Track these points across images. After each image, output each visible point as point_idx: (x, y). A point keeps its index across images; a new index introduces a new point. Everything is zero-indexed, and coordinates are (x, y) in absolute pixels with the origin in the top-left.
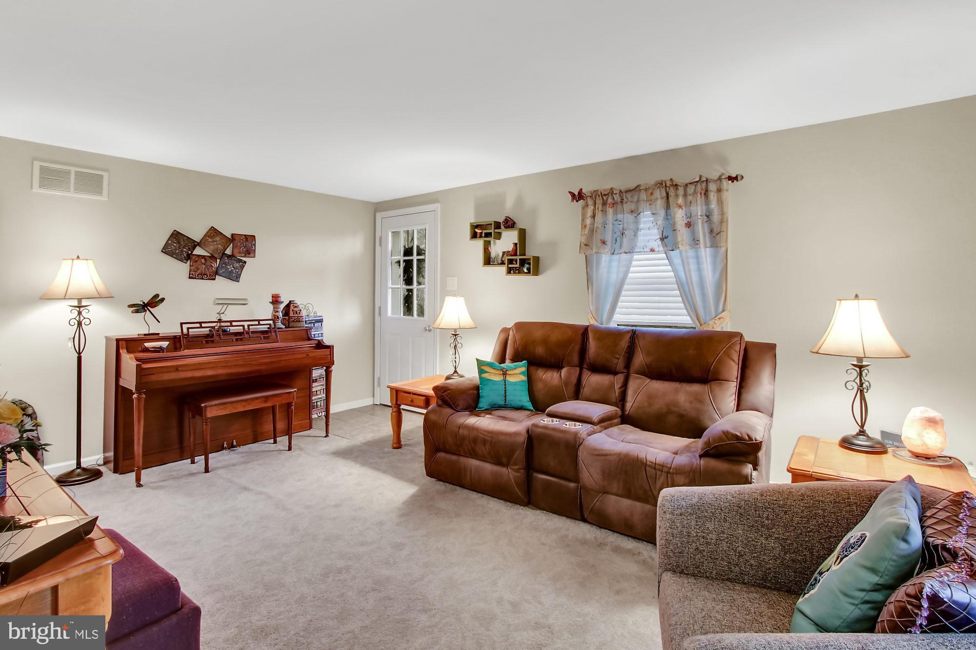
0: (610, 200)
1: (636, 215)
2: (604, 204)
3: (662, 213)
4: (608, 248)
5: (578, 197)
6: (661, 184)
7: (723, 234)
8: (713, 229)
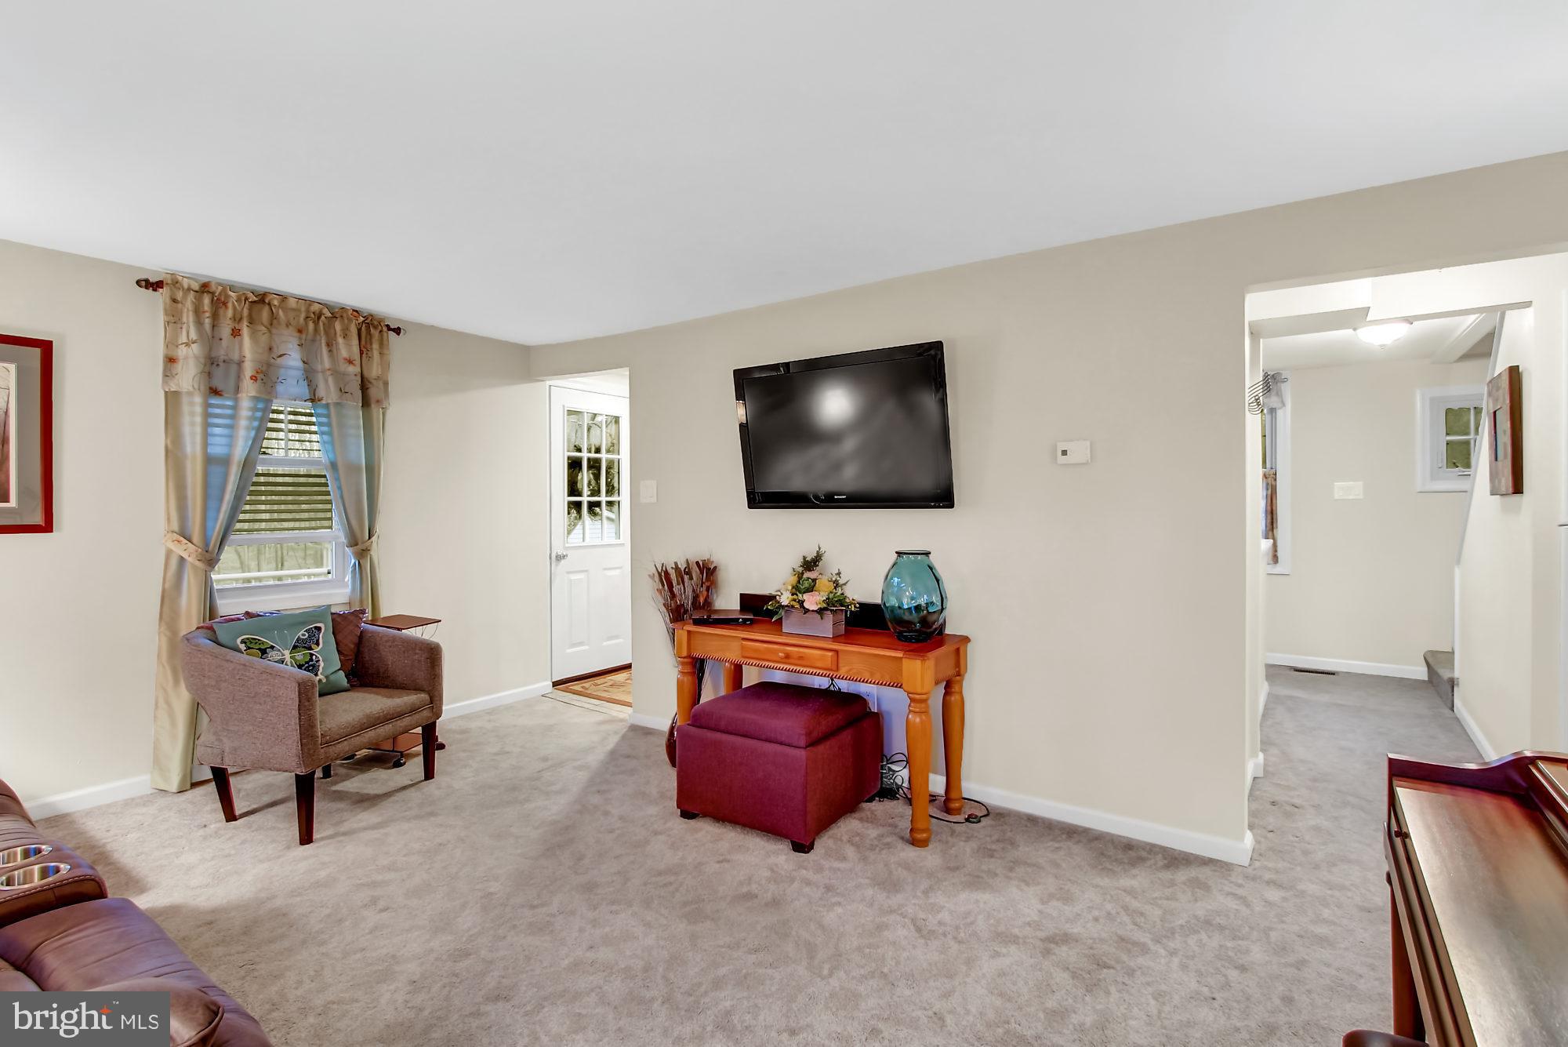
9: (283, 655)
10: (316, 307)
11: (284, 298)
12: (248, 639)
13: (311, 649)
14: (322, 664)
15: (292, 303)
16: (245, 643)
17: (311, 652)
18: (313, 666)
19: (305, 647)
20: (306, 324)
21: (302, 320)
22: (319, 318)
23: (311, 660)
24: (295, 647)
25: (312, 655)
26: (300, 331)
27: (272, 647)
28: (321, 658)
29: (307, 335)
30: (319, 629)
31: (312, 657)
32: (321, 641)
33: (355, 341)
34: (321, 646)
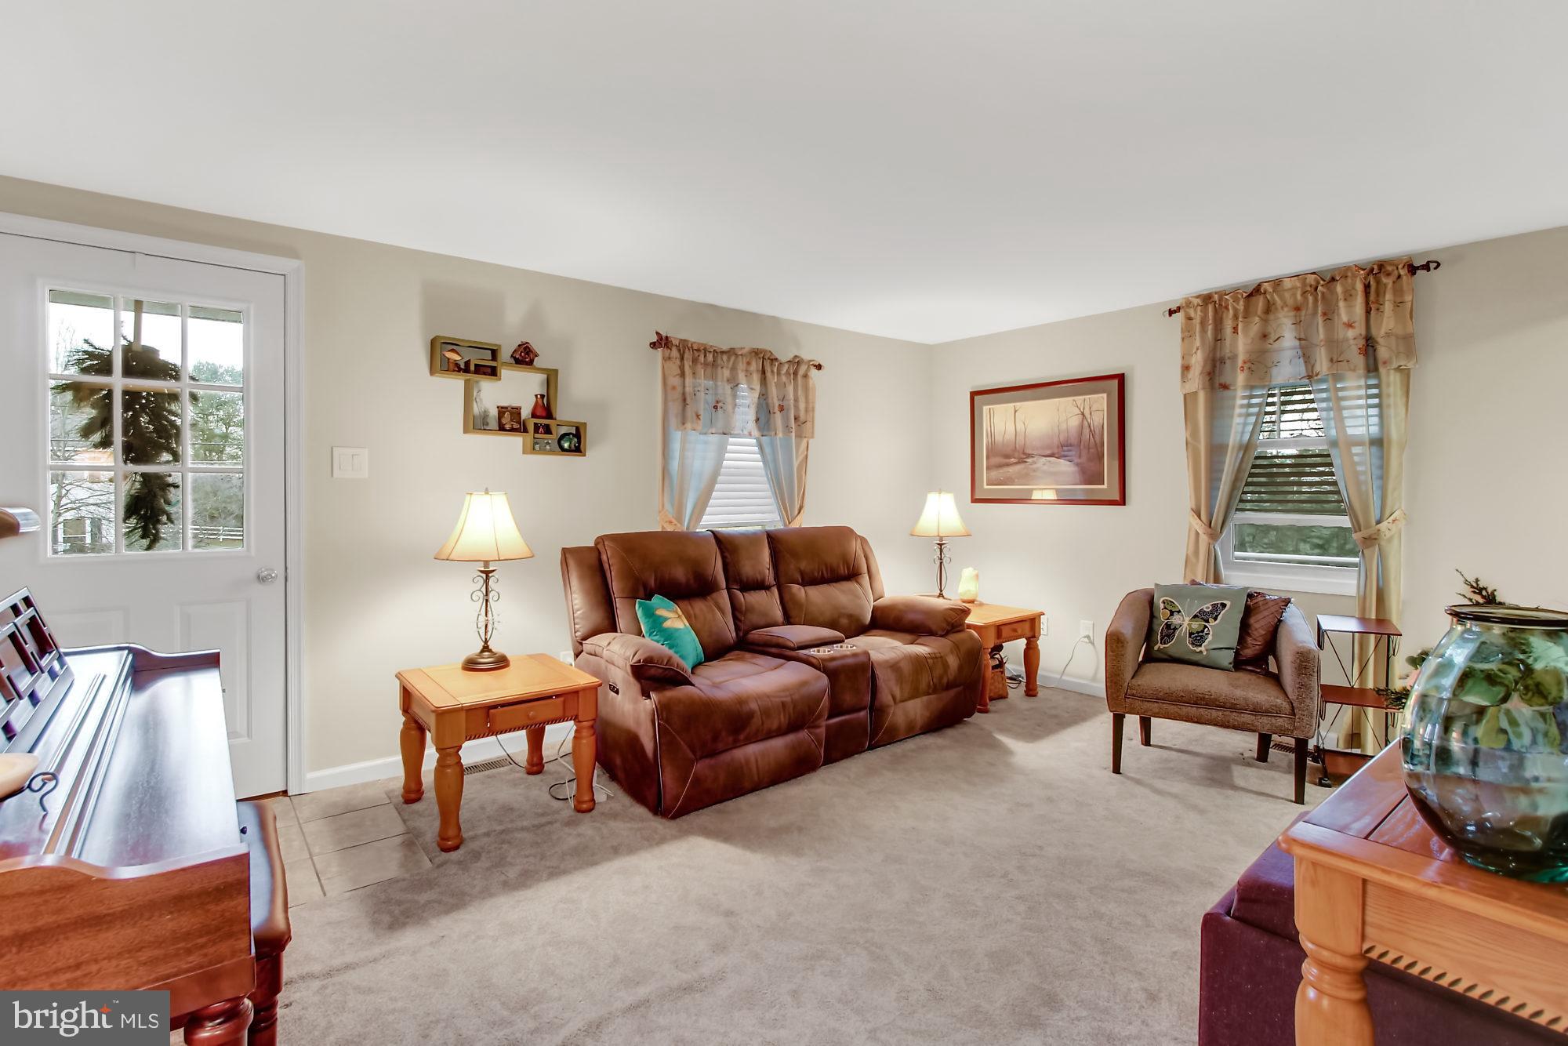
0: (702, 359)
1: (732, 385)
2: (695, 361)
3: (757, 386)
4: (700, 425)
5: (662, 342)
6: (756, 353)
7: (808, 424)
8: (799, 417)
9: (1184, 621)
10: (1311, 279)
11: (1277, 283)
12: (1167, 600)
13: (1207, 621)
14: (1210, 637)
15: (1287, 284)
16: (1164, 603)
17: (1206, 624)
18: (1202, 637)
19: (1202, 619)
20: (1306, 299)
21: (1299, 297)
22: (1316, 289)
23: (1203, 631)
24: (1195, 616)
25: (1206, 627)
26: (1298, 309)
27: (1179, 612)
28: (1211, 633)
29: (1307, 309)
30: (1224, 605)
31: (1204, 629)
32: (1219, 618)
33: (1359, 300)
34: (1217, 622)
